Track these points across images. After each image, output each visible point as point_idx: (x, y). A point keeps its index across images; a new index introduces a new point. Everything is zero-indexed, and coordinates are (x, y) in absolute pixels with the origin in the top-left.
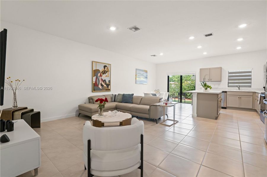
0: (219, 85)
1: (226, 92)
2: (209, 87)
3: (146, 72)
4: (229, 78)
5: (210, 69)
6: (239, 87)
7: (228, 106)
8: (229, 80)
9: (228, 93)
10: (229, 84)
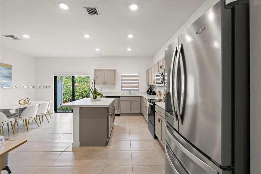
0: (114, 89)
1: (119, 97)
2: (99, 94)
3: (9, 67)
4: (122, 82)
5: (104, 70)
6: (130, 91)
7: (121, 112)
8: (122, 83)
9: (121, 98)
10: (122, 88)
